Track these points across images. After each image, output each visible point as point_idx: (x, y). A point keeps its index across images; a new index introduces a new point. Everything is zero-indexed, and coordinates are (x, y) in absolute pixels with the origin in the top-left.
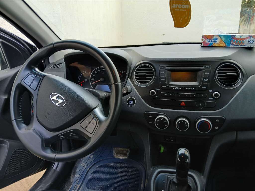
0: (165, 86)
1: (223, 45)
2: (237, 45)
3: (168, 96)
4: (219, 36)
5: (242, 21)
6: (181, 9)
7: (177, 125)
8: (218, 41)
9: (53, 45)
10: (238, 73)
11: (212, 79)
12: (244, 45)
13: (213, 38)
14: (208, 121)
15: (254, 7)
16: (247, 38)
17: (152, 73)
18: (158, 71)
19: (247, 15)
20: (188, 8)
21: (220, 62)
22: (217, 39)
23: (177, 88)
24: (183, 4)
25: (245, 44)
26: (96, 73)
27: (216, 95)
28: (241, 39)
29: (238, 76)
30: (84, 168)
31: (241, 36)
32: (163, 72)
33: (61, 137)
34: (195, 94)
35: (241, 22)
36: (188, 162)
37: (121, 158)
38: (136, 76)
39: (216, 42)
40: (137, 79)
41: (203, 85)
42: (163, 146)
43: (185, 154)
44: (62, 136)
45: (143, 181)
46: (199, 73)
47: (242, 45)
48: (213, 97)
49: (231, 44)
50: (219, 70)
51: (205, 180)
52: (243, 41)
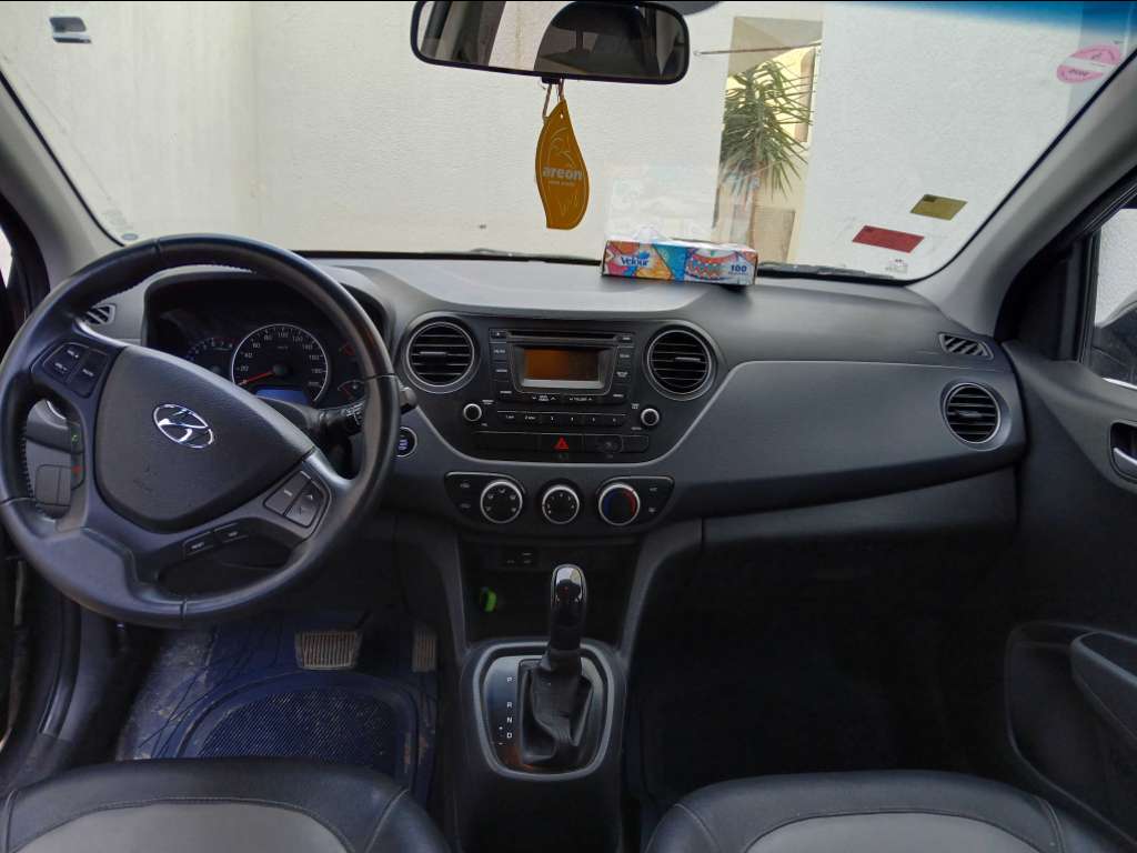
0: (509, 392)
1: (663, 274)
2: (702, 278)
3: (520, 423)
4: (654, 246)
5: (728, 175)
6: (565, 179)
7: (546, 506)
8: (651, 262)
9: (157, 247)
10: (703, 358)
11: (638, 374)
12: (722, 279)
13: (636, 253)
14: (631, 489)
15: (766, 126)
16: (729, 257)
17: (467, 350)
18: (484, 348)
19: (744, 154)
20: (580, 178)
21: (659, 327)
22: (646, 256)
23: (543, 398)
24: (569, 168)
25: (725, 274)
26: (255, 345)
27: (650, 417)
28: (715, 260)
29: (704, 367)
30: (171, 723)
31: (713, 252)
32: (502, 347)
33: (194, 547)
34: (594, 416)
35: (724, 181)
36: (581, 602)
37: (328, 667)
38: (413, 359)
39: (645, 264)
40: (417, 369)
41: (614, 390)
42: (493, 590)
43: (574, 581)
44: (200, 545)
45: (408, 746)
46: (604, 355)
47: (716, 279)
48: (642, 425)
49: (687, 273)
50: (657, 348)
51: (624, 662)
52: (719, 265)
